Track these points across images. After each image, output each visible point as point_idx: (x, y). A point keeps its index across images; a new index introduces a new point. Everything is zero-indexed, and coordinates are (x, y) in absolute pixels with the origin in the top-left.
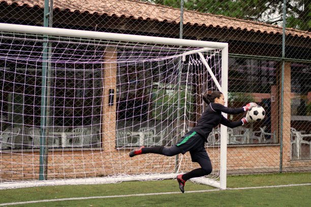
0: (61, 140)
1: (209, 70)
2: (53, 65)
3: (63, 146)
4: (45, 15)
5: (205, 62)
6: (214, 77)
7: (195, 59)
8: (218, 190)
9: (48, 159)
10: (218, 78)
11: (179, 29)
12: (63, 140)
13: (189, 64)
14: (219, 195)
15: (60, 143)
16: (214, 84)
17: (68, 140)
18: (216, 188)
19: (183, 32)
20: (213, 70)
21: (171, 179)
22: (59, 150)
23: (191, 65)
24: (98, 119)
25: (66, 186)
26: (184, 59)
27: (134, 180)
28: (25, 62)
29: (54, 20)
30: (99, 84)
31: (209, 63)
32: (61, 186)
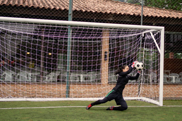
0: (80, 78)
1: (155, 41)
3: (81, 81)
4: (69, 14)
5: (153, 37)
6: (157, 45)
7: (149, 35)
8: (158, 106)
9: (70, 87)
10: (159, 46)
11: (141, 19)
12: (82, 78)
13: (146, 38)
15: (80, 79)
16: (157, 49)
17: (84, 78)
19: (143, 21)
20: (157, 41)
21: (135, 100)
22: (79, 83)
24: (99, 67)
26: (143, 36)
30: (100, 48)
31: (155, 37)
32: (76, 101)
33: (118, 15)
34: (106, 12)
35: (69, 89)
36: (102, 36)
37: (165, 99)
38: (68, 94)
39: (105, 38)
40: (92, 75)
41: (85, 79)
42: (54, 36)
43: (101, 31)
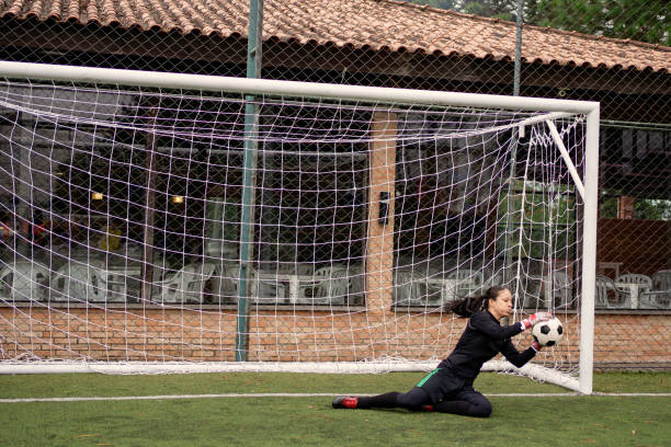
0: (288, 288)
1: (565, 154)
2: (260, 145)
3: (294, 299)
4: (249, 52)
5: (558, 139)
6: (572, 169)
7: (542, 134)
8: (574, 394)
9: (251, 321)
10: (581, 171)
11: (513, 74)
12: (294, 289)
13: (531, 144)
14: (570, 405)
15: (287, 294)
16: (573, 183)
17: (303, 290)
18: (572, 391)
19: (522, 80)
20: (571, 155)
21: (492, 371)
22: (286, 308)
23: (533, 146)
24: (358, 249)
25: (280, 374)
26: (522, 134)
27: (415, 369)
28: (209, 140)
29: (264, 60)
30: (362, 179)
31: (565, 140)
32: (272, 373)
33: (431, 57)
34: (386, 48)
35: (248, 328)
36: (369, 134)
37: (599, 370)
38: (243, 350)
39: (383, 143)
40: (332, 279)
41: (308, 293)
42: (193, 135)
43: (368, 116)
